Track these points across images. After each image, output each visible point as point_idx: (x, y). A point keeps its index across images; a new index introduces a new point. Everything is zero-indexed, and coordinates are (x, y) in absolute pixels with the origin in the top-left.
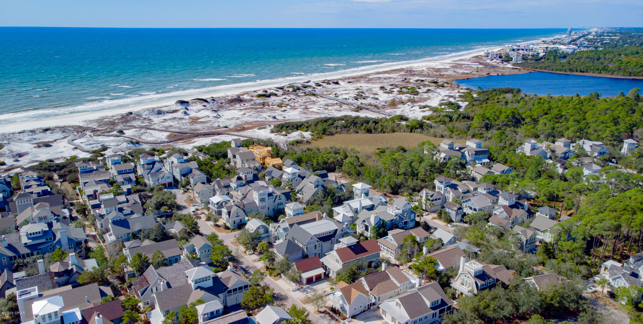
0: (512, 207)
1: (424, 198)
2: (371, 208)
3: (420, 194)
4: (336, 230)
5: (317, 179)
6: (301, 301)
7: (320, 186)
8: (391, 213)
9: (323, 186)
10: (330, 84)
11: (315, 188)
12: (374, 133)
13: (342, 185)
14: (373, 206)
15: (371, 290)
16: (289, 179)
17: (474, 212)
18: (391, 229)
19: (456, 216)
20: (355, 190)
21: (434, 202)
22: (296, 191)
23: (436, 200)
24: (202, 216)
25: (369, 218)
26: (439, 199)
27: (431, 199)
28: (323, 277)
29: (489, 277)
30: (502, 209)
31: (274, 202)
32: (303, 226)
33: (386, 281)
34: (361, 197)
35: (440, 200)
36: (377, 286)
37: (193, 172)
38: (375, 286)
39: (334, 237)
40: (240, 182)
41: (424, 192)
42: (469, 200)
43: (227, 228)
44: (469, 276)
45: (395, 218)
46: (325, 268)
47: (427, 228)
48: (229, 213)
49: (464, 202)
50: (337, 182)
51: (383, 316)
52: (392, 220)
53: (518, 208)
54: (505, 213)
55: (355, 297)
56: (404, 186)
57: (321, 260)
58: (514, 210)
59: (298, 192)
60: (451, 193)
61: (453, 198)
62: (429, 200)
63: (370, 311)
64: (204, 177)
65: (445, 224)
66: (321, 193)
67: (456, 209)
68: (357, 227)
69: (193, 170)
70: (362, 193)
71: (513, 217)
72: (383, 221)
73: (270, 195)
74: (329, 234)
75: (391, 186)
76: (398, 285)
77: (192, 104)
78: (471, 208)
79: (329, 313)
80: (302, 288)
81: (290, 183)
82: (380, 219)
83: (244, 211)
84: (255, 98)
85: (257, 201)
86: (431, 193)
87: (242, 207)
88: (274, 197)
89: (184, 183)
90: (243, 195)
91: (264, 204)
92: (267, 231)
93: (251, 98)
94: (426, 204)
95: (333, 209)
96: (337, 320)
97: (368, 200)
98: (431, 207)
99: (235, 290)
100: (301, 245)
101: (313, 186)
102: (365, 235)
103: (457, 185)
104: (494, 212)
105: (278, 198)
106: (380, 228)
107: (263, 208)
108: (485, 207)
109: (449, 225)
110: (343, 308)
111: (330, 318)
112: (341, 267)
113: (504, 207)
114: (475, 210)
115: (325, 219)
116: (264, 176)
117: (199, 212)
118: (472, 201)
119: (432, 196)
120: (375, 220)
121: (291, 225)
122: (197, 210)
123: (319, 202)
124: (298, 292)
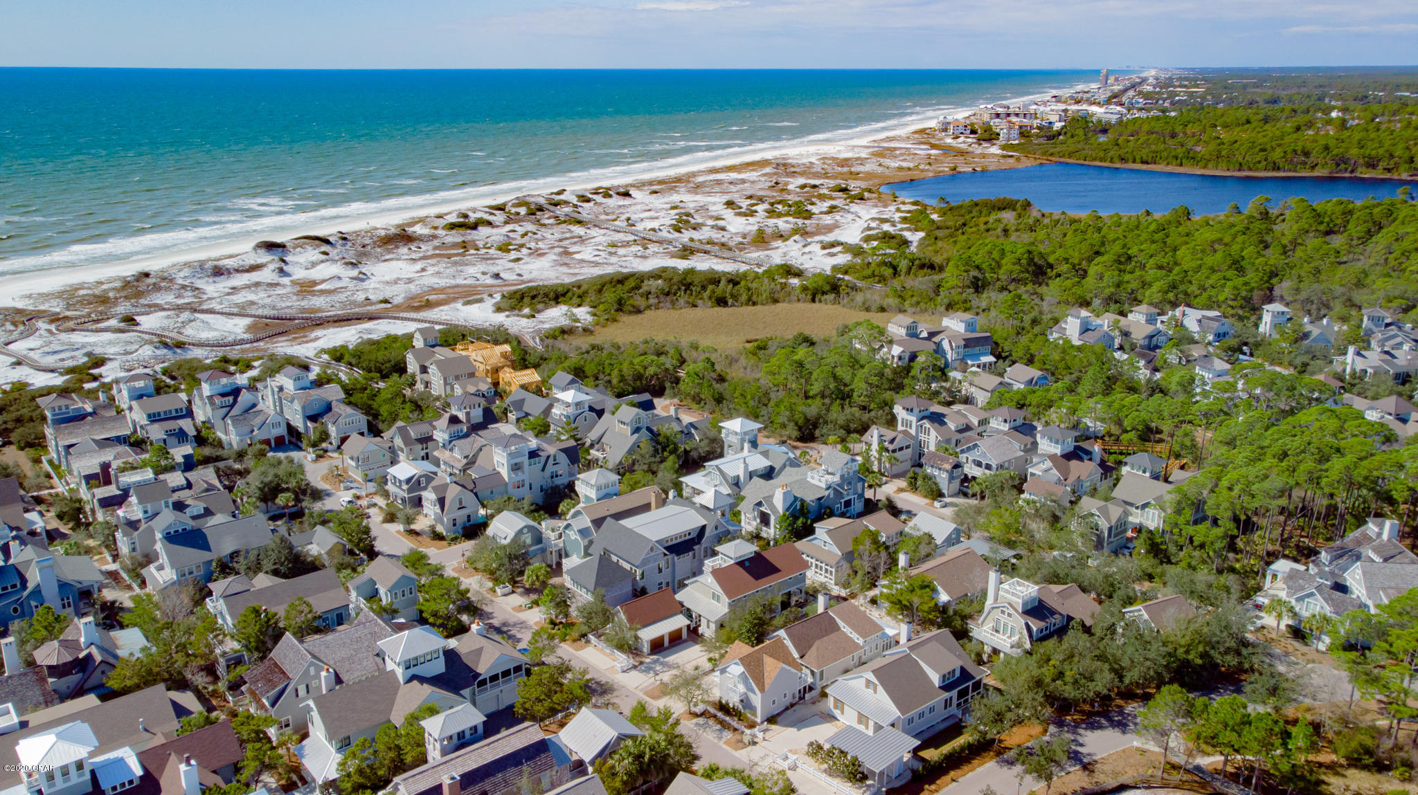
0: (1068, 456)
1: (875, 446)
2: (769, 474)
3: (866, 437)
4: (704, 528)
5: (636, 414)
6: (646, 693)
7: (644, 430)
8: (815, 482)
9: (649, 429)
10: (610, 196)
11: (633, 434)
12: (733, 305)
13: (691, 425)
14: (772, 469)
15: (802, 657)
16: (567, 417)
17: (987, 472)
18: (820, 518)
19: (950, 482)
20: (727, 435)
21: (897, 455)
22: (587, 444)
23: (901, 449)
24: (372, 511)
25: (771, 497)
26: (908, 447)
27: (891, 447)
28: (685, 634)
29: (1052, 612)
30: (1048, 464)
31: (543, 470)
32: (627, 523)
33: (833, 636)
34: (742, 449)
35: (910, 450)
36: (814, 648)
37: (335, 409)
38: (810, 647)
39: (699, 543)
40: (456, 427)
41: (874, 435)
42: (976, 446)
43: (438, 537)
44: (1012, 611)
45: (827, 493)
46: (688, 613)
47: (894, 511)
48: (442, 502)
49: (962, 451)
50: (678, 419)
51: (837, 713)
52: (820, 499)
53: (1081, 459)
54: (1054, 471)
55: (774, 674)
56: (826, 422)
57: (678, 597)
58: (1074, 464)
59: (592, 446)
60: (933, 433)
61: (938, 444)
62: (887, 450)
63: (805, 703)
64: (361, 419)
65: (927, 501)
66: (646, 447)
67: (948, 467)
68: (743, 517)
69: (334, 404)
70: (743, 441)
71: (1072, 478)
72: (802, 501)
73: (533, 454)
74: (688, 537)
75: (796, 424)
76: (860, 641)
77: (294, 248)
78: (979, 464)
79: (715, 716)
80: (641, 663)
81: (573, 426)
82: (796, 498)
83: (476, 494)
84: (441, 232)
85: (504, 472)
86: (889, 434)
87: (471, 486)
88: (543, 460)
89: (313, 436)
90: (466, 457)
91: (520, 476)
92: (538, 538)
93: (433, 231)
94: (880, 460)
95: (682, 479)
96: (735, 730)
97: (759, 456)
98: (892, 465)
99: (494, 678)
100: (627, 566)
101: (628, 430)
102: (764, 535)
103: (944, 415)
104: (1030, 470)
105: (551, 461)
106: (796, 518)
107: (519, 486)
108: (1009, 461)
109: (937, 504)
110: (745, 702)
111: (719, 727)
112: (726, 610)
113: (1052, 457)
114: (988, 467)
115: (673, 503)
116: (505, 412)
117: (364, 502)
118: (982, 448)
119: (892, 441)
120: (785, 500)
121: (598, 523)
122: (358, 498)
123: (646, 467)
124: (634, 673)
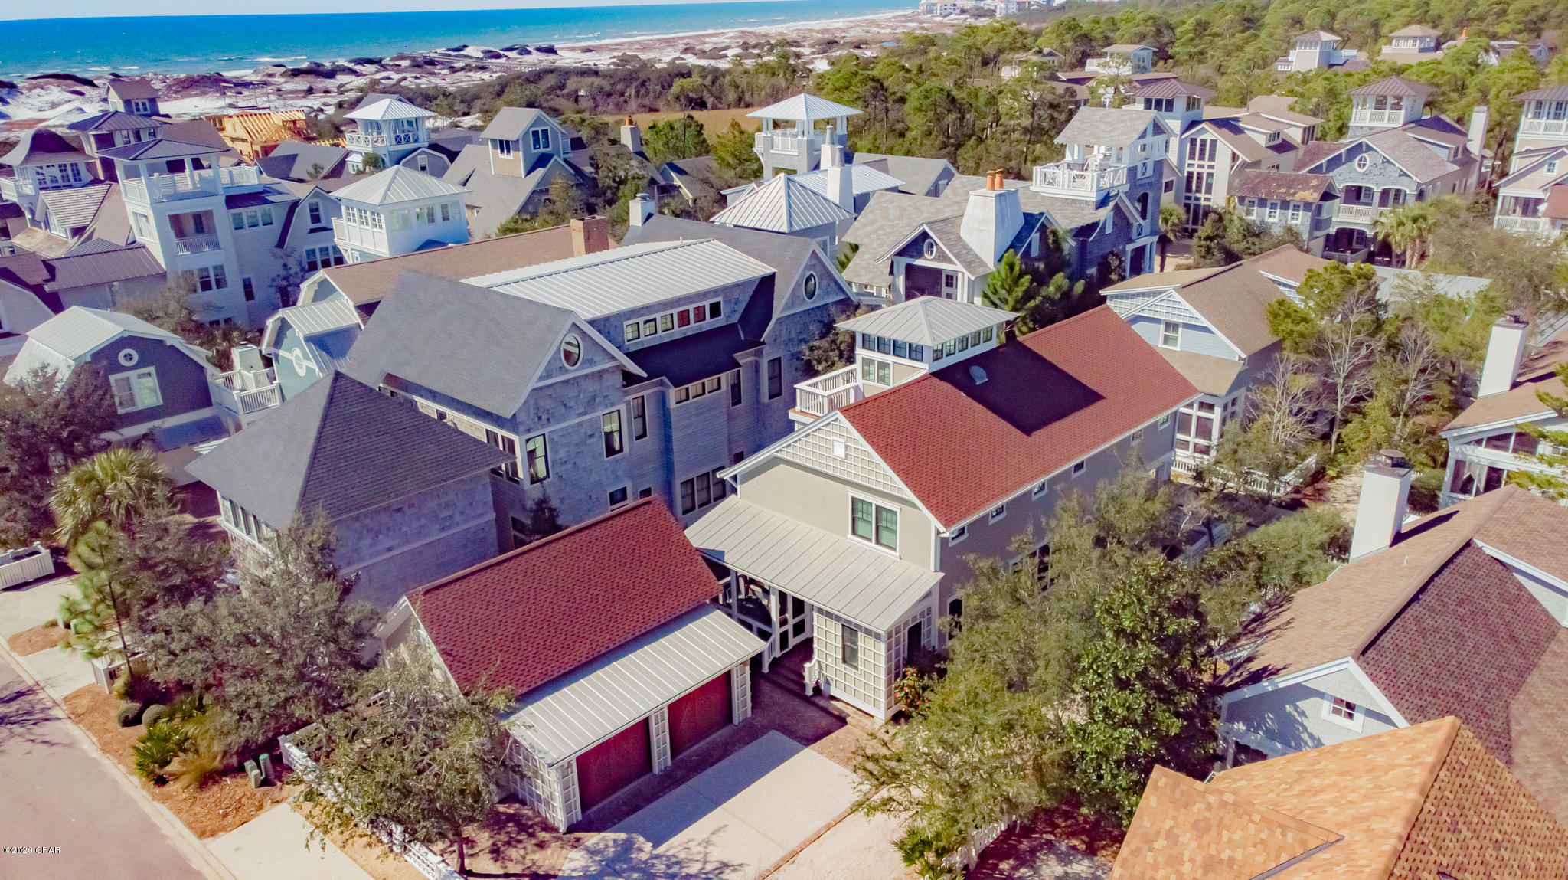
4: (767, 283)
5: (538, 121)
7: (558, 159)
20: (770, 137)
31: (281, 244)
39: (754, 342)
45: (1101, 214)
46: (752, 605)
57: (703, 533)
60: (1224, 150)
72: (1045, 228)
74: (709, 323)
82: (1026, 222)
91: (206, 255)
100: (476, 428)
101: (517, 160)
103: (1236, 119)
105: (303, 216)
106: (1036, 278)
107: (206, 286)
112: (931, 576)
115: (644, 238)
118: (1378, 153)
